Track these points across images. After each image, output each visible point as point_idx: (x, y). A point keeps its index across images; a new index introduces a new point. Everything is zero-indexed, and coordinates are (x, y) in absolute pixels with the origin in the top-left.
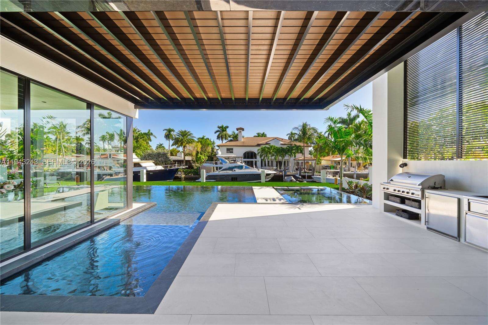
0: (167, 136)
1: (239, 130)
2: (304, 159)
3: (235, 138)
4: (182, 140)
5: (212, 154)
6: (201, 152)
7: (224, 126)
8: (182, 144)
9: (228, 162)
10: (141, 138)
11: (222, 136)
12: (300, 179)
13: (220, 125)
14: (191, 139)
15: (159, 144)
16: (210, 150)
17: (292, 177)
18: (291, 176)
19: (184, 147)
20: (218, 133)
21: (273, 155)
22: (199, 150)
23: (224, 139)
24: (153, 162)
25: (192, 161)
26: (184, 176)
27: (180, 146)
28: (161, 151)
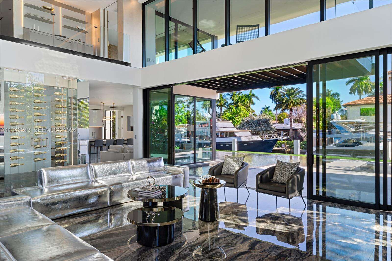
4: (287, 101)
8: (287, 106)
14: (300, 99)
15: (265, 107)
19: (291, 110)
24: (250, 131)
25: (300, 130)
26: (290, 150)
27: (284, 110)
28: (265, 117)
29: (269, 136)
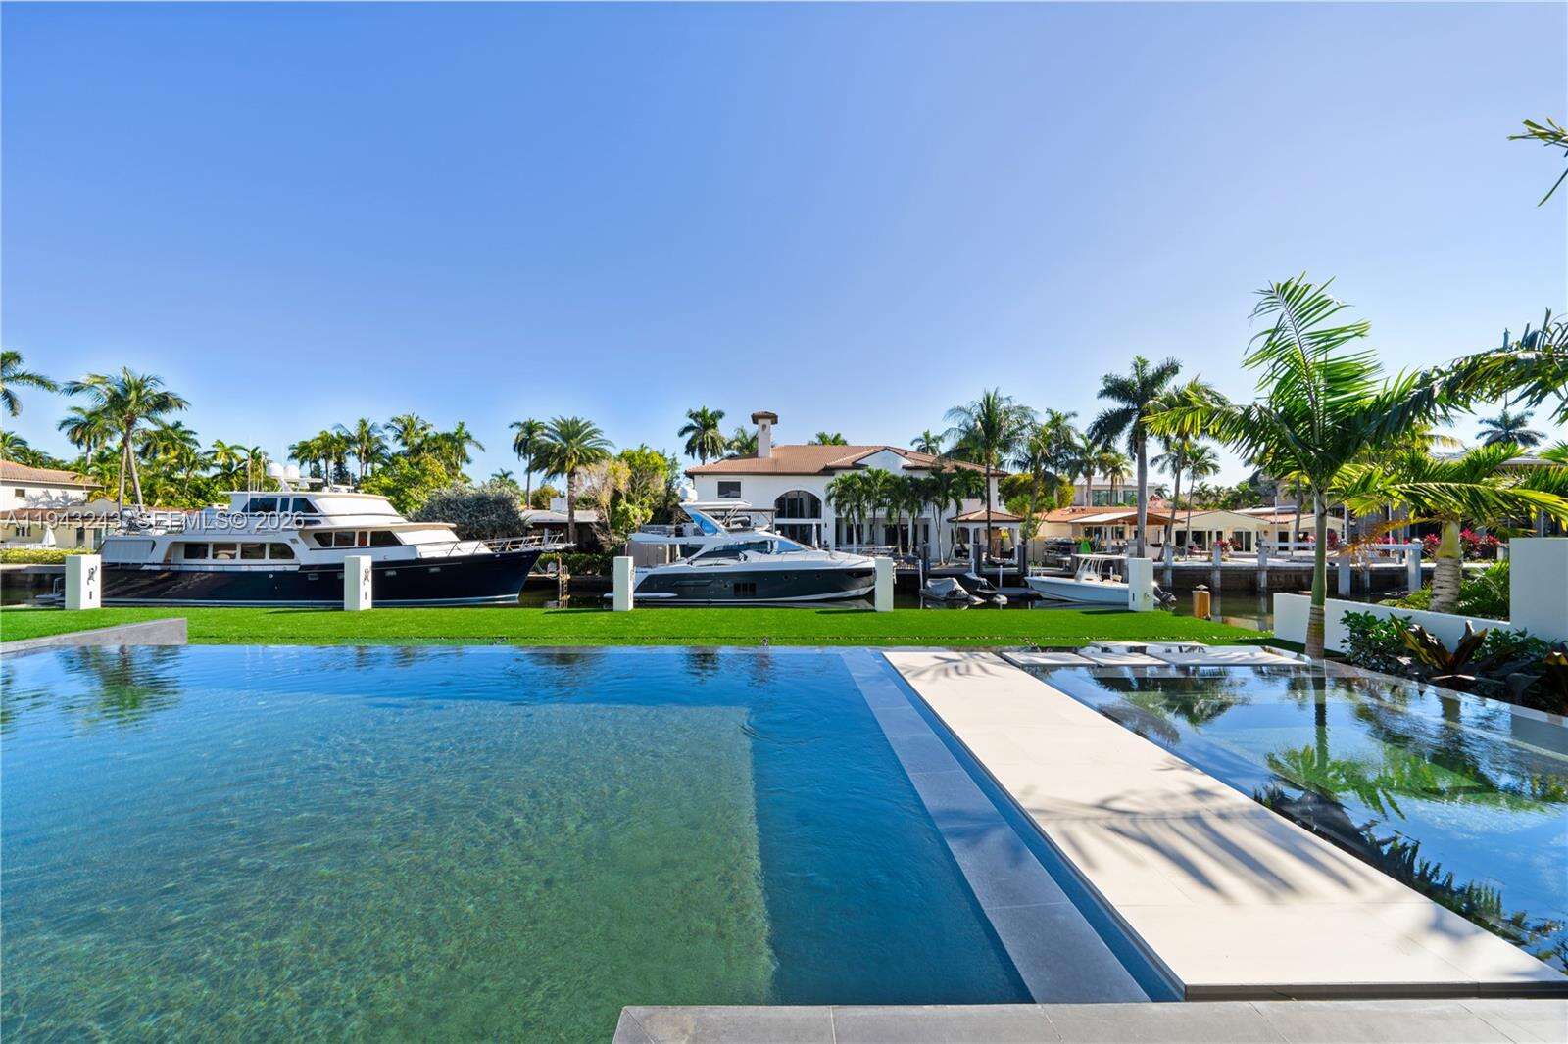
0: (521, 444)
1: (760, 421)
2: (988, 517)
3: (748, 448)
4: (563, 451)
5: (667, 501)
6: (628, 495)
7: (709, 413)
8: (562, 464)
9: (723, 527)
10: (430, 452)
11: (701, 444)
12: (983, 587)
13: (698, 409)
14: (597, 449)
15: (501, 474)
16: (662, 488)
17: (955, 580)
18: (951, 576)
19: (572, 476)
20: (689, 435)
21: (880, 505)
22: (623, 487)
23: (709, 454)
24: (452, 529)
25: (596, 526)
26: (569, 577)
27: (555, 473)
28: (499, 490)
29: (512, 543)
